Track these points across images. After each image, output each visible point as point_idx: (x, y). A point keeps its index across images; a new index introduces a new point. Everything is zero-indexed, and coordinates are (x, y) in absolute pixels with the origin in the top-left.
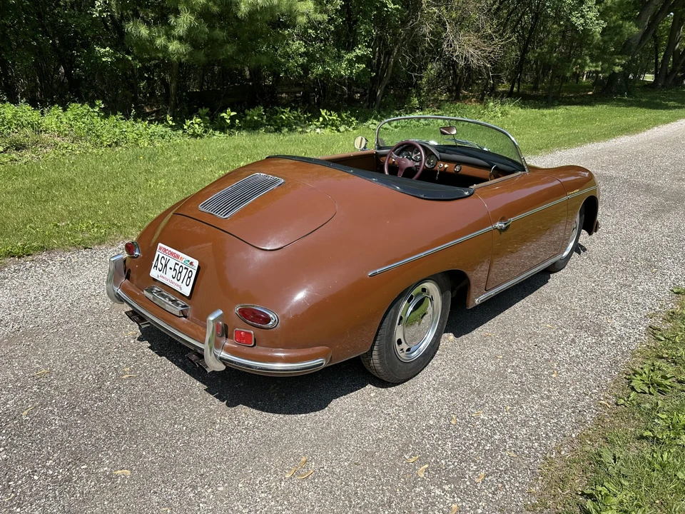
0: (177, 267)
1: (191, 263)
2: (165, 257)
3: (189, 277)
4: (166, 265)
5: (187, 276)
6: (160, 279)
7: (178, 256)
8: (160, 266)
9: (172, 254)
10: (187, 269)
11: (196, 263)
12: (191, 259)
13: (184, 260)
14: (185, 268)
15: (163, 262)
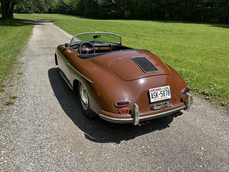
0: (162, 92)
1: (167, 88)
2: (155, 92)
3: (168, 92)
4: (157, 95)
5: (167, 93)
6: (156, 101)
7: (160, 89)
8: (154, 96)
9: (157, 90)
10: (167, 90)
11: (169, 87)
12: (166, 87)
13: (163, 89)
14: (165, 91)
15: (155, 94)
